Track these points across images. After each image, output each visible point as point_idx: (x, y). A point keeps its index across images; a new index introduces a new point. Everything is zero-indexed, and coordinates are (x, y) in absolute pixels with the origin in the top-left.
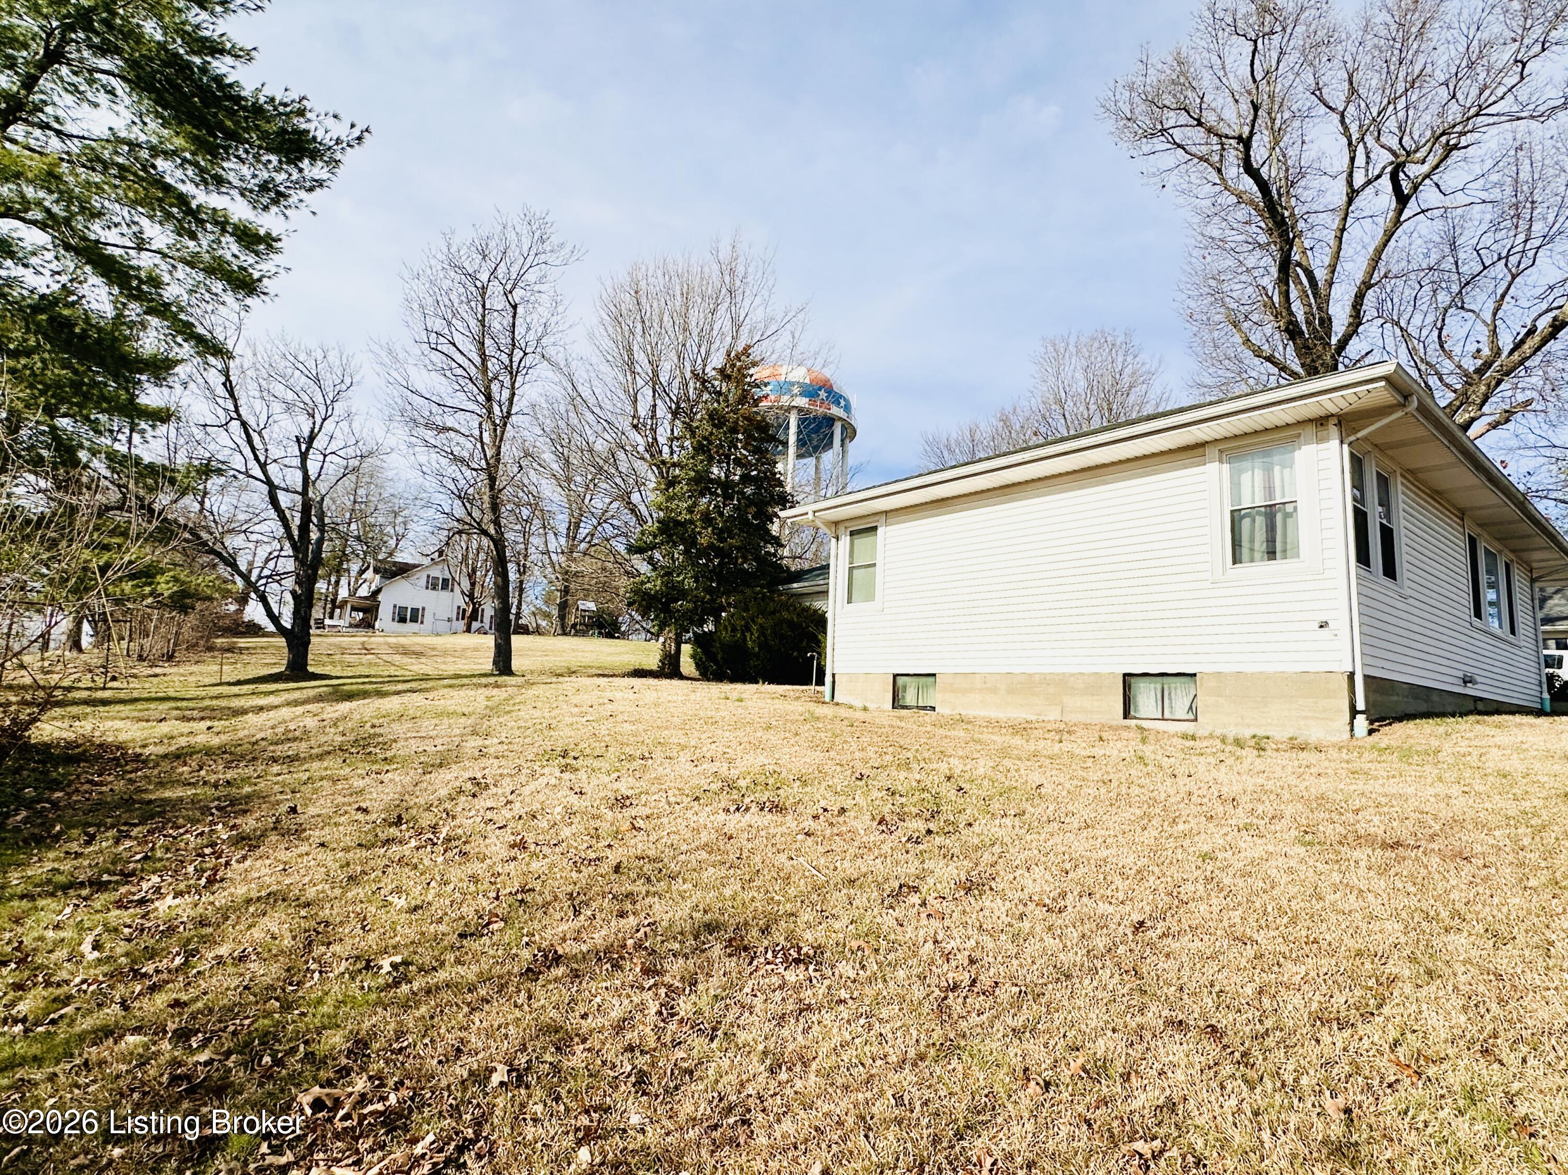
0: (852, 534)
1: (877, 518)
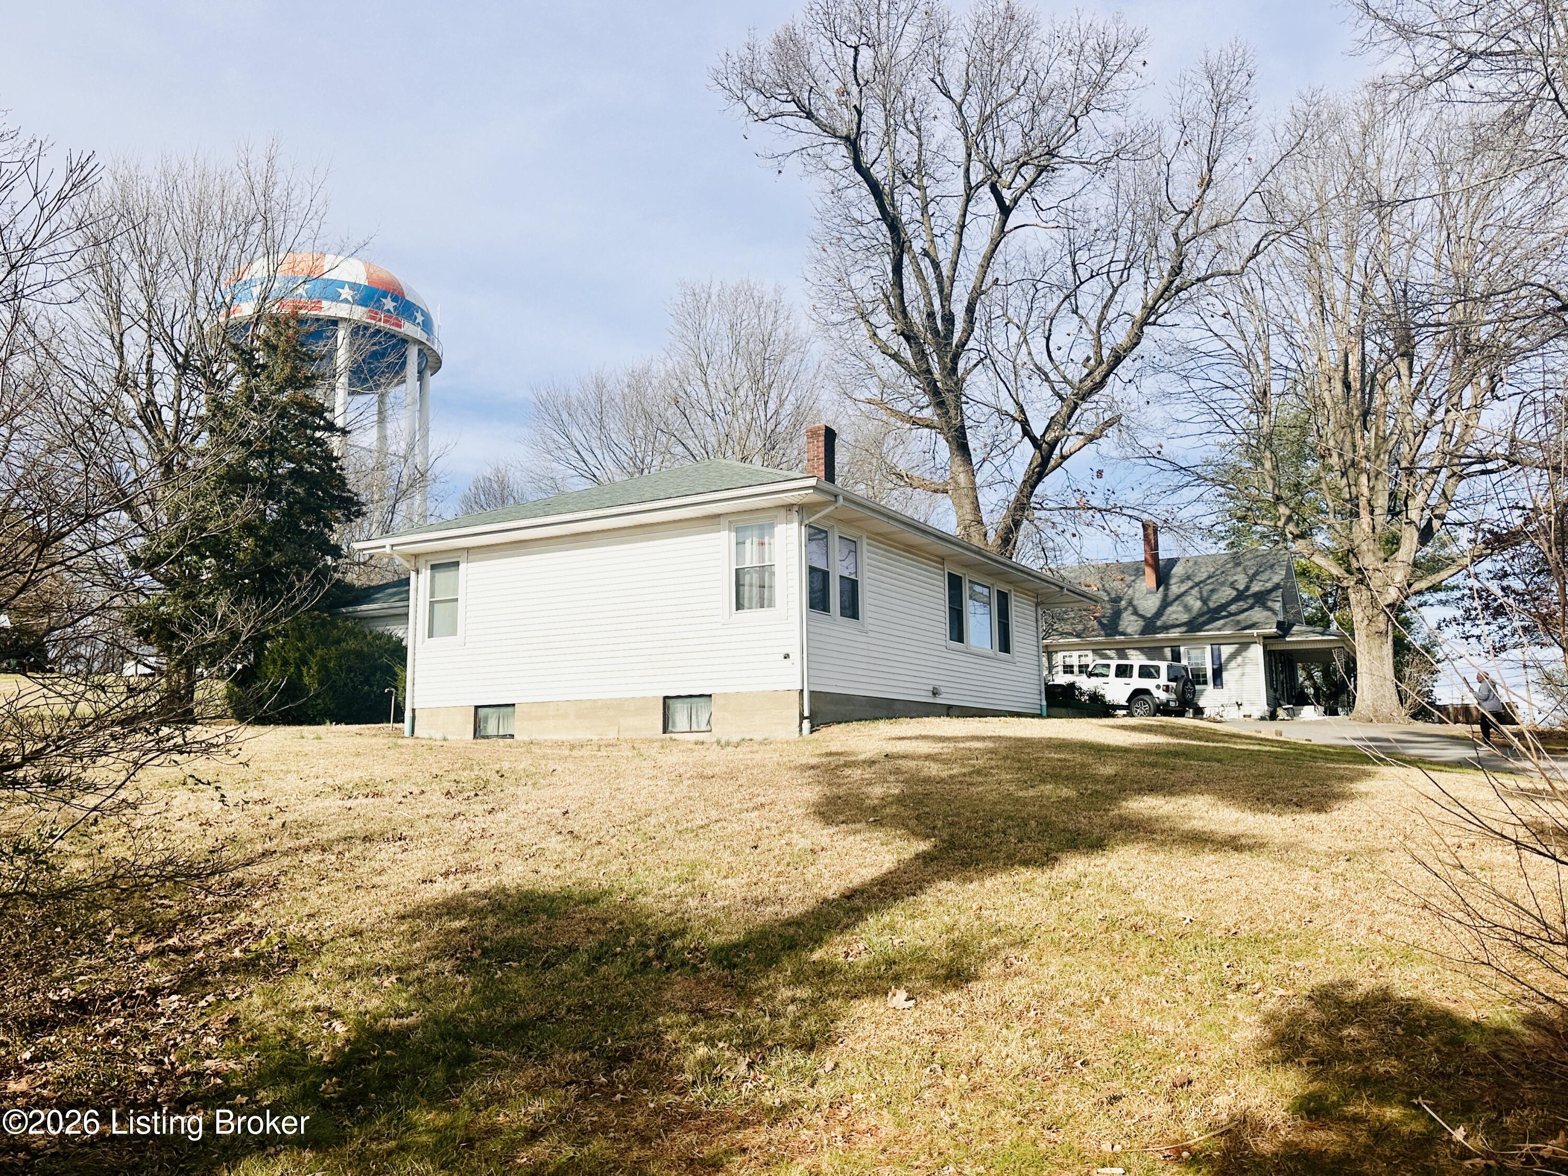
0: (433, 567)
1: (459, 554)
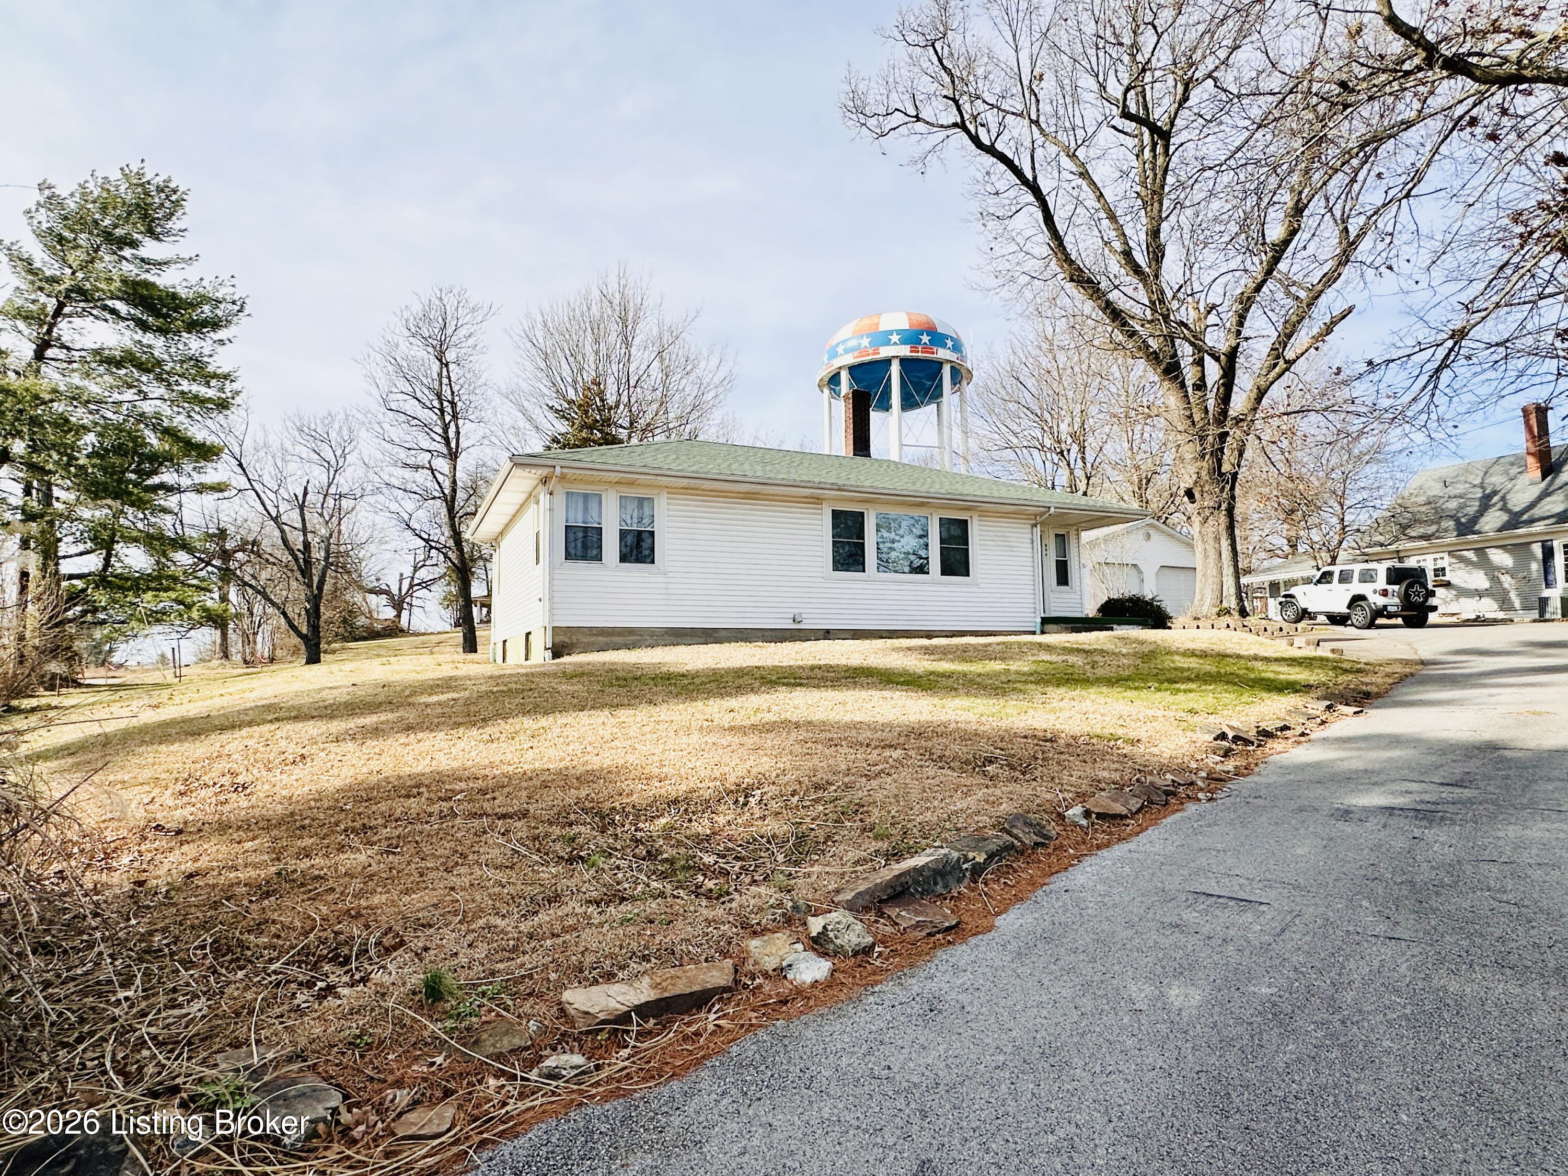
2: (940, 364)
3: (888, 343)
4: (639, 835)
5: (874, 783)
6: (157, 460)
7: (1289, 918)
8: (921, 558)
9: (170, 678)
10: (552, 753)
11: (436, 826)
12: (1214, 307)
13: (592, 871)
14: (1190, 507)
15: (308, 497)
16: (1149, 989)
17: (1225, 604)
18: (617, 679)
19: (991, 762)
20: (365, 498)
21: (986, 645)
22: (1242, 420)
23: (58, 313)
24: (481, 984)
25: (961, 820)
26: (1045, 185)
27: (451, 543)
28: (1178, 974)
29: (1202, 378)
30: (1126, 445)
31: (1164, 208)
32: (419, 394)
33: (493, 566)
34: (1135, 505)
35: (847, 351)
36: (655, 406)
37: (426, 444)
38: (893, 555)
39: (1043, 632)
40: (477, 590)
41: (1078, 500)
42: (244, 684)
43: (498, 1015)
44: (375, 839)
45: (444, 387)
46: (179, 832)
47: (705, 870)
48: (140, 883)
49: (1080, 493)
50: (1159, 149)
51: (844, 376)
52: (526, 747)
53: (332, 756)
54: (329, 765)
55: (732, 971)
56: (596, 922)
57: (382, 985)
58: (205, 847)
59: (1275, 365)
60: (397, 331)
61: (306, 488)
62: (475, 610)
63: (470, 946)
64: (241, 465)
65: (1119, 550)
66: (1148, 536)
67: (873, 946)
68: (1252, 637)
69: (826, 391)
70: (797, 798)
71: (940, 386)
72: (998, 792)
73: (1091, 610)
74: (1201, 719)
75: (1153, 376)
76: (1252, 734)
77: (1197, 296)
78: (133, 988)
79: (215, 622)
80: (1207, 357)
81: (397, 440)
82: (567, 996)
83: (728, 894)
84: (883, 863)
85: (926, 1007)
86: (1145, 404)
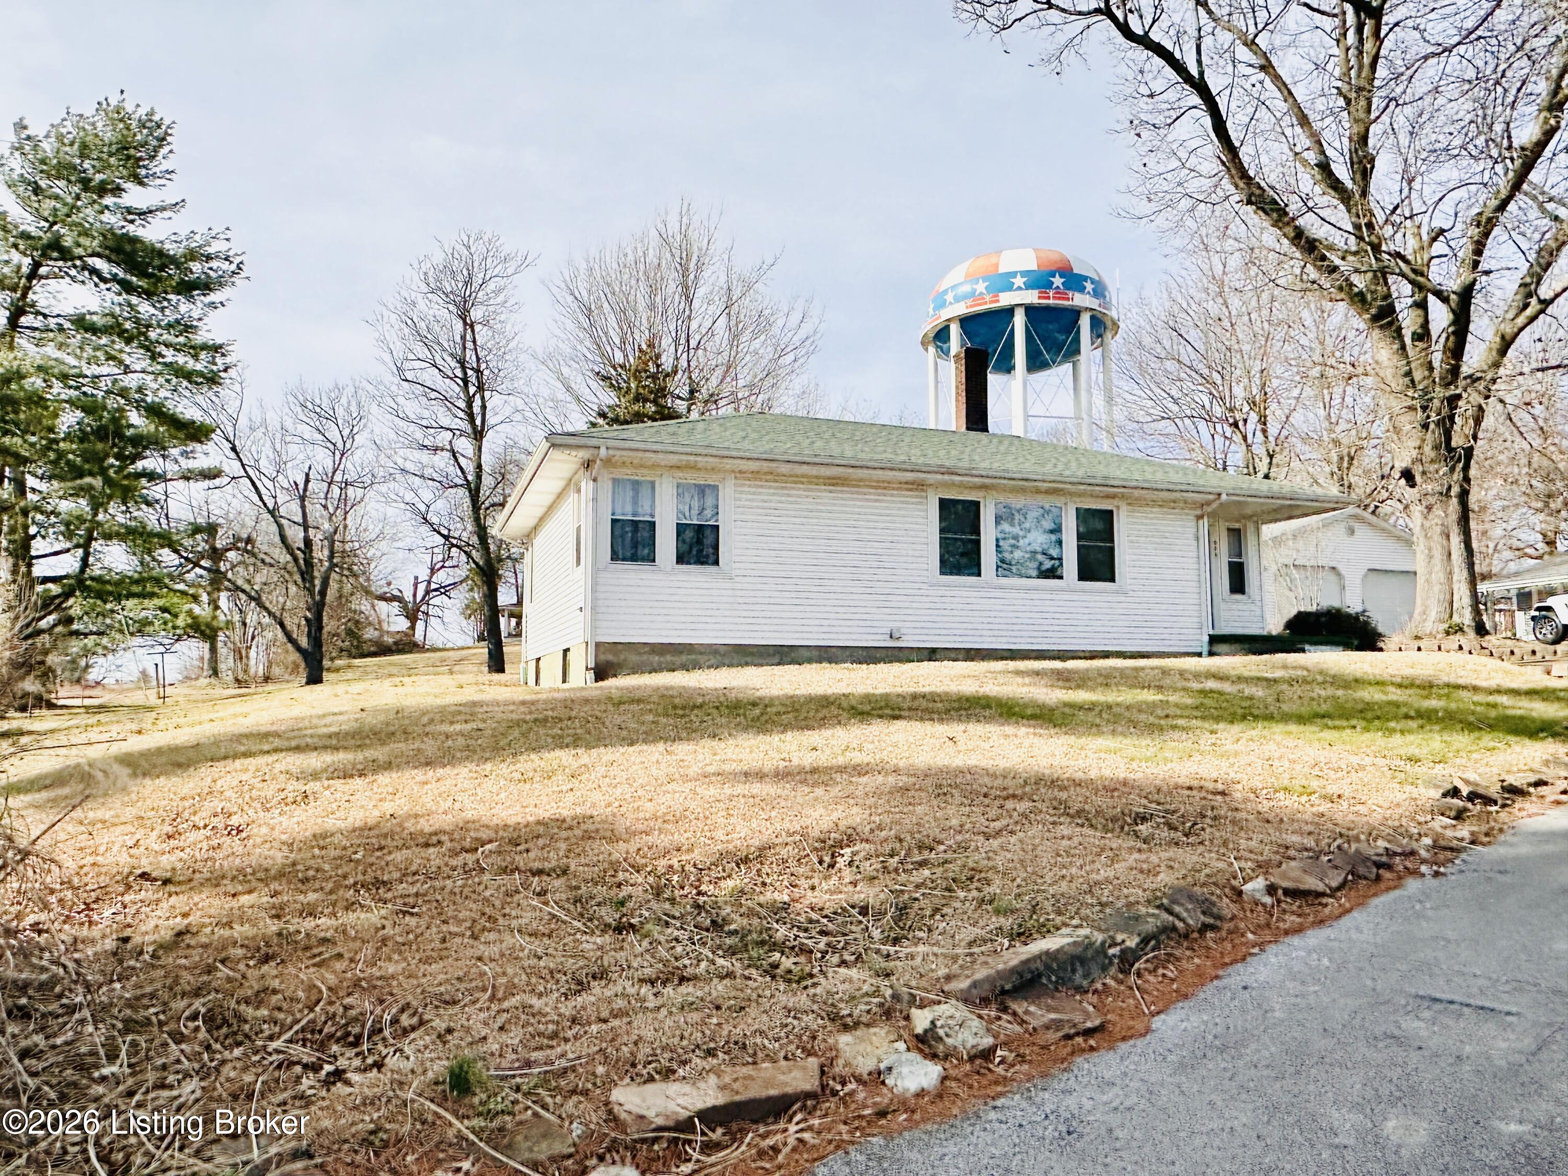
2: (1075, 313)
3: (1010, 287)
4: (702, 899)
5: (995, 843)
6: (141, 443)
7: (1547, 1032)
8: (1052, 558)
9: (153, 700)
10: (596, 796)
11: (460, 883)
12: (1442, 231)
13: (645, 943)
14: (1410, 494)
15: (310, 485)
16: (1356, 1118)
17: (1456, 619)
18: (675, 707)
19: (1144, 819)
20: (375, 487)
21: (1136, 669)
22: (1480, 379)
23: (33, 274)
24: (514, 1076)
25: (1106, 892)
26: (1215, 83)
27: (475, 540)
28: (1393, 1101)
29: (1425, 324)
30: (1322, 413)
31: (1374, 107)
32: (439, 361)
33: (525, 566)
34: (1334, 490)
35: (957, 299)
36: (719, 372)
37: (446, 421)
38: (1018, 554)
39: (1211, 654)
40: (505, 597)
41: (1258, 484)
42: (237, 706)
43: (536, 1114)
44: (389, 895)
45: (468, 353)
46: (166, 882)
47: (781, 947)
48: (126, 940)
49: (1260, 475)
50: (1367, 31)
51: (955, 330)
52: (564, 788)
53: (338, 795)
54: (334, 806)
55: (817, 1072)
56: (650, 1005)
57: (399, 1072)
58: (196, 899)
59: (1526, 306)
60: (414, 287)
61: (307, 475)
62: (503, 621)
63: (501, 1028)
64: (234, 449)
65: (1312, 549)
66: (1352, 532)
67: (992, 1050)
68: (1494, 663)
69: (932, 349)
70: (896, 859)
71: (1077, 340)
72: (1154, 859)
73: (1275, 625)
74: (1424, 769)
75: (1359, 322)
76: (1494, 790)
77: (1417, 219)
78: (118, 1062)
79: (203, 633)
80: (1431, 298)
81: (412, 417)
82: (617, 1095)
83: (811, 976)
84: (1006, 944)
85: (1063, 1128)
86: (1347, 359)
